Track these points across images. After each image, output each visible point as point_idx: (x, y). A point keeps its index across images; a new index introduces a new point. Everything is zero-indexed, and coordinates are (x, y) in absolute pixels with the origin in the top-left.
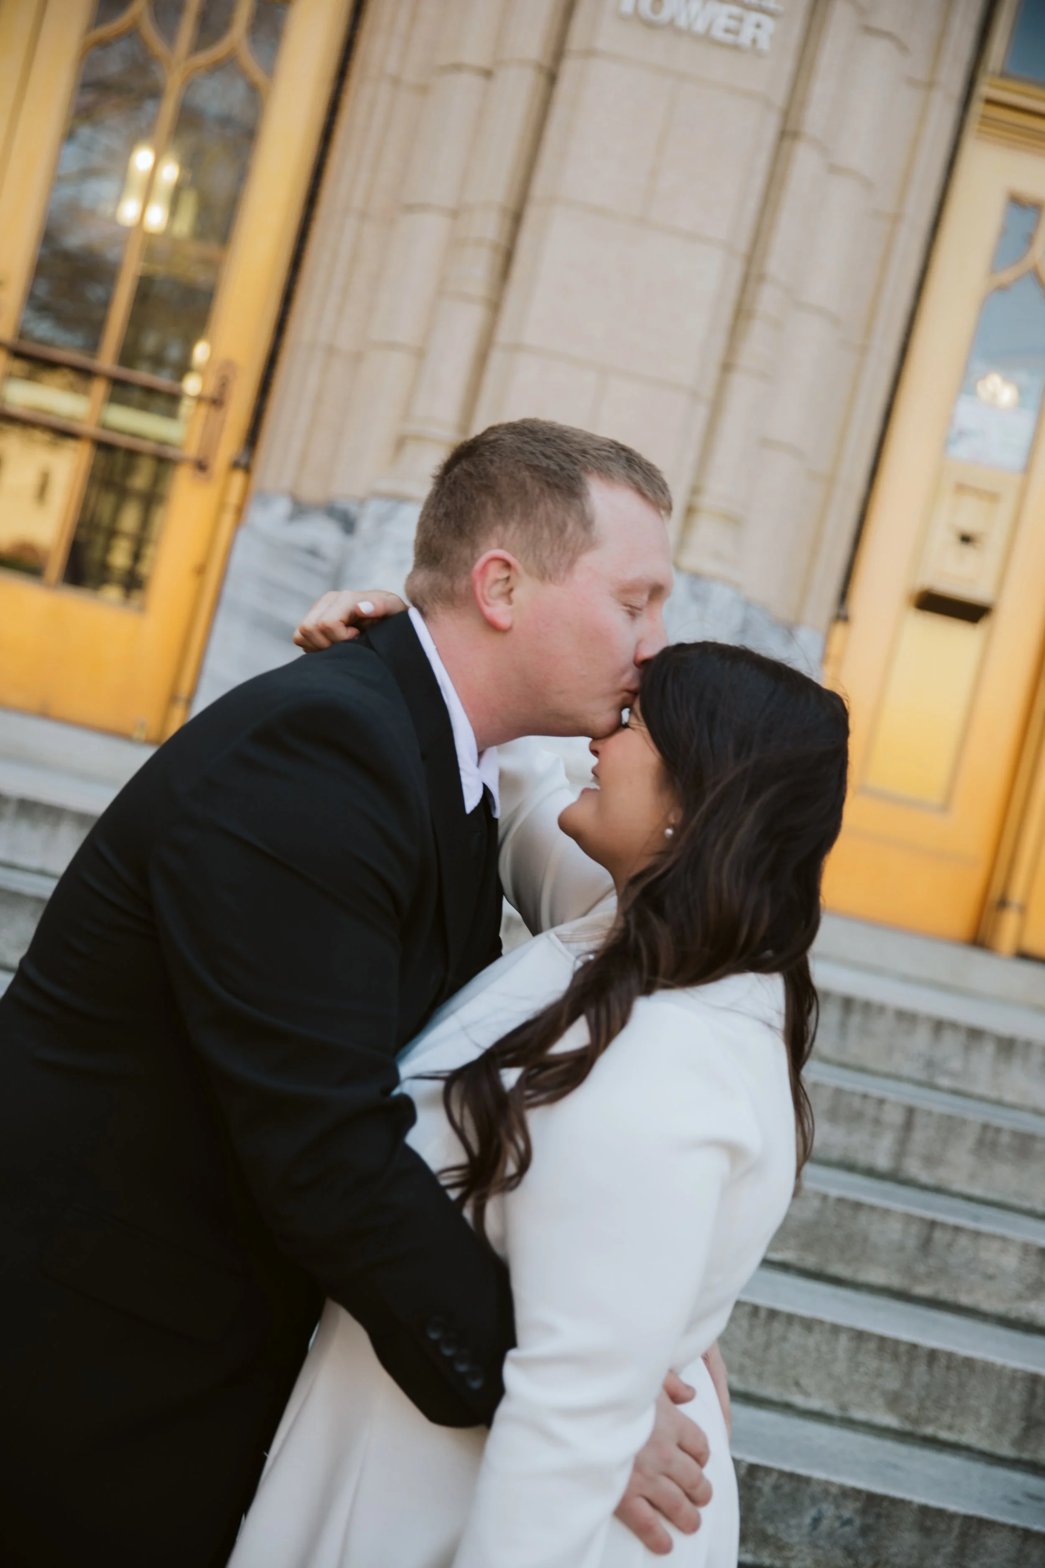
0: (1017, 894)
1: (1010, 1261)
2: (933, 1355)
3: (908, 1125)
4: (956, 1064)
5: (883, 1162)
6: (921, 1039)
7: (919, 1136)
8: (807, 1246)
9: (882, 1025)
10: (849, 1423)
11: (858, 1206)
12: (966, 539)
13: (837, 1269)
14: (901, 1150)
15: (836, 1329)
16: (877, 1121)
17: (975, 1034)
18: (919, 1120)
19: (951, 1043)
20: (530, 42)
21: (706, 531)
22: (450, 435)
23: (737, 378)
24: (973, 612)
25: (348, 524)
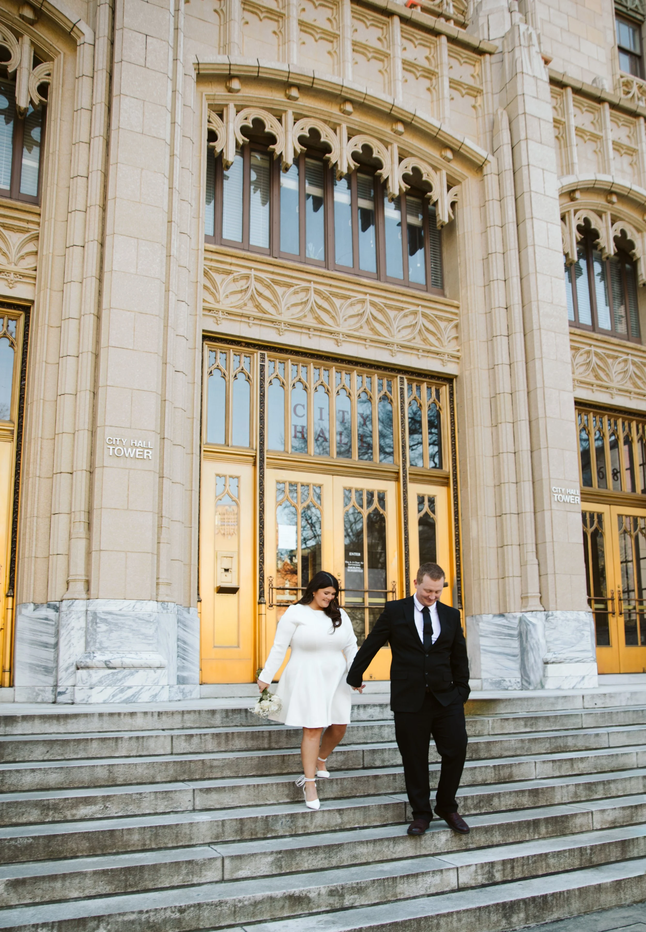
3: (270, 736)
5: (266, 746)
7: (273, 737)
8: (257, 770)
10: (280, 804)
12: (226, 570)
13: (266, 773)
14: (270, 743)
15: (272, 784)
16: (263, 737)
18: (272, 734)
20: (82, 463)
21: (163, 589)
22: (84, 578)
23: (161, 545)
24: (233, 591)
25: (57, 609)
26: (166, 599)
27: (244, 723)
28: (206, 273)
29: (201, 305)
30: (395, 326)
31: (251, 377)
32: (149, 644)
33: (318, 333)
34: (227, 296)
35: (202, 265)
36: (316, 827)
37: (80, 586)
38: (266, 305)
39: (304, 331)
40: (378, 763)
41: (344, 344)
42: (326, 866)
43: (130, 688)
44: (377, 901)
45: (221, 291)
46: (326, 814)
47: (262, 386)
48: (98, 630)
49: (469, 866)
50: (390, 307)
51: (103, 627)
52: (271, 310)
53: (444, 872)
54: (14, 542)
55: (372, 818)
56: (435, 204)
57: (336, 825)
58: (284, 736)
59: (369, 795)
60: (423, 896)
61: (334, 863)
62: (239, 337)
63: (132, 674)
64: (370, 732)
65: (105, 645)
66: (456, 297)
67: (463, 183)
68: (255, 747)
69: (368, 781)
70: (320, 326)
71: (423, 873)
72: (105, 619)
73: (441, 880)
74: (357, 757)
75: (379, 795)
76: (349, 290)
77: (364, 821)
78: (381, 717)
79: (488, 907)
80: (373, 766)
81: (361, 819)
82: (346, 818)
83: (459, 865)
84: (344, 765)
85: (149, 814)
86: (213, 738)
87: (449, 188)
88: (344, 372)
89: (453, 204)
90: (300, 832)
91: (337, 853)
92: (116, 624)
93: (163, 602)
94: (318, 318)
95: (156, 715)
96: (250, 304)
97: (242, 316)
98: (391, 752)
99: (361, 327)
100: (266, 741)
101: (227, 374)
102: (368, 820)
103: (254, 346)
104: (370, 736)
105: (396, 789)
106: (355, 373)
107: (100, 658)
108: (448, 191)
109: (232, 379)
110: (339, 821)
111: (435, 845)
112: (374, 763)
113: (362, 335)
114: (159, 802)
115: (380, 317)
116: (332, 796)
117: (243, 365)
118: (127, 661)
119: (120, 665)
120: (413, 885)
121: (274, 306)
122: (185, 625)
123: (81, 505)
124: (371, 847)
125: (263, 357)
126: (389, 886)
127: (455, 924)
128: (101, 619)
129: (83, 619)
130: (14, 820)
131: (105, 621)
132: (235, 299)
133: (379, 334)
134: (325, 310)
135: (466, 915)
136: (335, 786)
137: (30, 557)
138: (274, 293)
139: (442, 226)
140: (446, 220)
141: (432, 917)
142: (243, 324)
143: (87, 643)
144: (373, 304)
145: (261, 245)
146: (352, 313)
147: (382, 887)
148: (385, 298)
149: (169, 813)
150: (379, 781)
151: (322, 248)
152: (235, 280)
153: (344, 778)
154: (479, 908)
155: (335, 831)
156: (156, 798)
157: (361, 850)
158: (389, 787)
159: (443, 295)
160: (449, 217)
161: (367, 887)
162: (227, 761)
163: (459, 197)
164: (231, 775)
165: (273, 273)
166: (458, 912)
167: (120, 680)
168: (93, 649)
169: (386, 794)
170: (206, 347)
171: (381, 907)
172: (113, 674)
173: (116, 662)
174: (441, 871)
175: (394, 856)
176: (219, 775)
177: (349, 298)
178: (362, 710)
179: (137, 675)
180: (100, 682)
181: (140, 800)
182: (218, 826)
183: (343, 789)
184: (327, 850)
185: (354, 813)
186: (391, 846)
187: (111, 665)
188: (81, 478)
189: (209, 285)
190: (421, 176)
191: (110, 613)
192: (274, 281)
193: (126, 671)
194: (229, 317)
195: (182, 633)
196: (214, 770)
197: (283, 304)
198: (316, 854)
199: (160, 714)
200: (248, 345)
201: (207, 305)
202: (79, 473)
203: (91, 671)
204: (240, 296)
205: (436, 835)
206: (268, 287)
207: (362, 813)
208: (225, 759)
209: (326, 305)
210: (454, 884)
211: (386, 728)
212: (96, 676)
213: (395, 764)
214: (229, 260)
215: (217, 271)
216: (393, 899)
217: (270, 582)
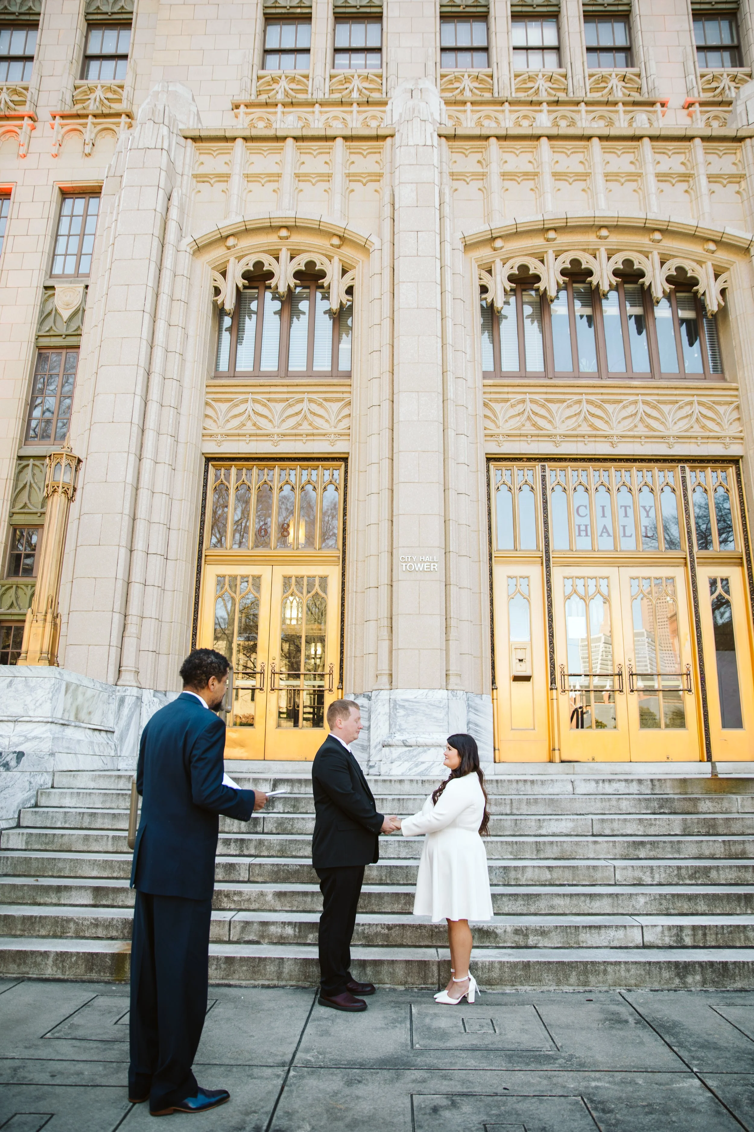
0: (557, 746)
1: (533, 824)
2: (516, 842)
3: (512, 803)
4: (523, 789)
5: (508, 812)
6: (514, 785)
7: (514, 804)
9: (505, 784)
10: (504, 859)
11: (501, 820)
12: (521, 661)
13: (499, 834)
14: (511, 809)
15: (497, 842)
17: (525, 781)
19: (521, 784)
20: (385, 580)
21: (452, 679)
22: (387, 672)
23: (451, 642)
24: (527, 679)
25: (369, 698)
26: (456, 687)
28: (485, 405)
29: (481, 433)
30: (670, 420)
31: (534, 487)
32: (440, 726)
33: (593, 439)
34: (506, 421)
35: (480, 398)
36: (527, 880)
37: (385, 679)
38: (541, 422)
39: (579, 439)
40: (607, 832)
41: (619, 444)
42: (525, 912)
43: (423, 763)
44: (560, 945)
45: (500, 417)
46: (536, 870)
47: (544, 494)
48: (398, 714)
49: (655, 926)
50: (664, 403)
51: (401, 712)
52: (548, 426)
53: (628, 928)
54: (342, 645)
55: (581, 877)
56: (704, 294)
57: (546, 881)
58: (525, 803)
59: (588, 859)
60: (606, 947)
61: (532, 911)
62: (520, 454)
63: (425, 751)
64: (608, 804)
65: (404, 727)
66: (735, 380)
67: (731, 268)
70: (594, 433)
71: (605, 926)
72: (404, 706)
73: (625, 935)
74: (586, 824)
75: (599, 859)
76: (621, 394)
77: (573, 880)
78: (627, 792)
79: (659, 963)
81: (571, 878)
82: (555, 875)
83: (644, 924)
84: (574, 831)
85: (394, 858)
87: (717, 276)
88: (623, 470)
89: (723, 292)
90: (513, 883)
91: (535, 901)
92: (412, 710)
93: (453, 690)
94: (592, 426)
95: (420, 782)
96: (528, 424)
97: (520, 435)
98: (620, 822)
99: (636, 426)
100: (508, 807)
101: (512, 487)
102: (577, 878)
103: (535, 459)
104: (608, 807)
105: (616, 855)
106: (634, 470)
107: (399, 737)
108: (716, 279)
109: (517, 491)
110: (549, 877)
111: (633, 906)
113: (636, 433)
114: (402, 849)
115: (654, 413)
116: (553, 856)
117: (526, 478)
118: (421, 740)
119: (415, 744)
120: (596, 936)
121: (550, 422)
122: (477, 710)
123: (384, 613)
124: (568, 900)
125: (543, 468)
126: (571, 933)
127: (623, 973)
128: (400, 705)
129: (387, 705)
130: (294, 854)
131: (403, 707)
132: (514, 423)
133: (654, 430)
134: (598, 417)
135: (634, 966)
136: (555, 847)
137: (351, 657)
138: (549, 410)
139: (712, 315)
140: (715, 309)
141: (599, 963)
142: (522, 443)
143: (390, 725)
144: (645, 402)
145: (538, 370)
146: (627, 415)
147: (565, 934)
148: (658, 395)
149: (409, 858)
150: (598, 846)
151: (595, 361)
152: (512, 406)
153: (564, 842)
154: (649, 963)
155: (545, 885)
156: (399, 846)
157: (558, 902)
158: (609, 853)
159: (724, 379)
160: (719, 305)
161: (549, 932)
163: (728, 283)
165: (546, 393)
166: (626, 963)
167: (415, 756)
168: (394, 730)
169: (605, 859)
170: (492, 467)
171: (562, 950)
172: (409, 751)
173: (411, 741)
174: (625, 927)
175: (591, 911)
177: (621, 401)
178: (607, 784)
179: (429, 752)
180: (399, 758)
181: (386, 846)
183: (562, 851)
184: (525, 898)
185: (563, 871)
186: (588, 901)
187: (407, 744)
188: (384, 590)
189: (489, 414)
190: (686, 272)
191: (407, 701)
192: (547, 400)
193: (420, 749)
194: (509, 439)
195: (473, 717)
197: (557, 419)
198: (516, 900)
199: (423, 782)
200: (529, 460)
201: (488, 432)
202: (382, 587)
203: (392, 749)
204: (518, 418)
205: (634, 897)
206: (543, 406)
207: (571, 872)
209: (598, 412)
210: (639, 941)
211: (624, 801)
212: (396, 752)
214: (506, 389)
215: (496, 401)
216: (575, 945)
217: (562, 670)
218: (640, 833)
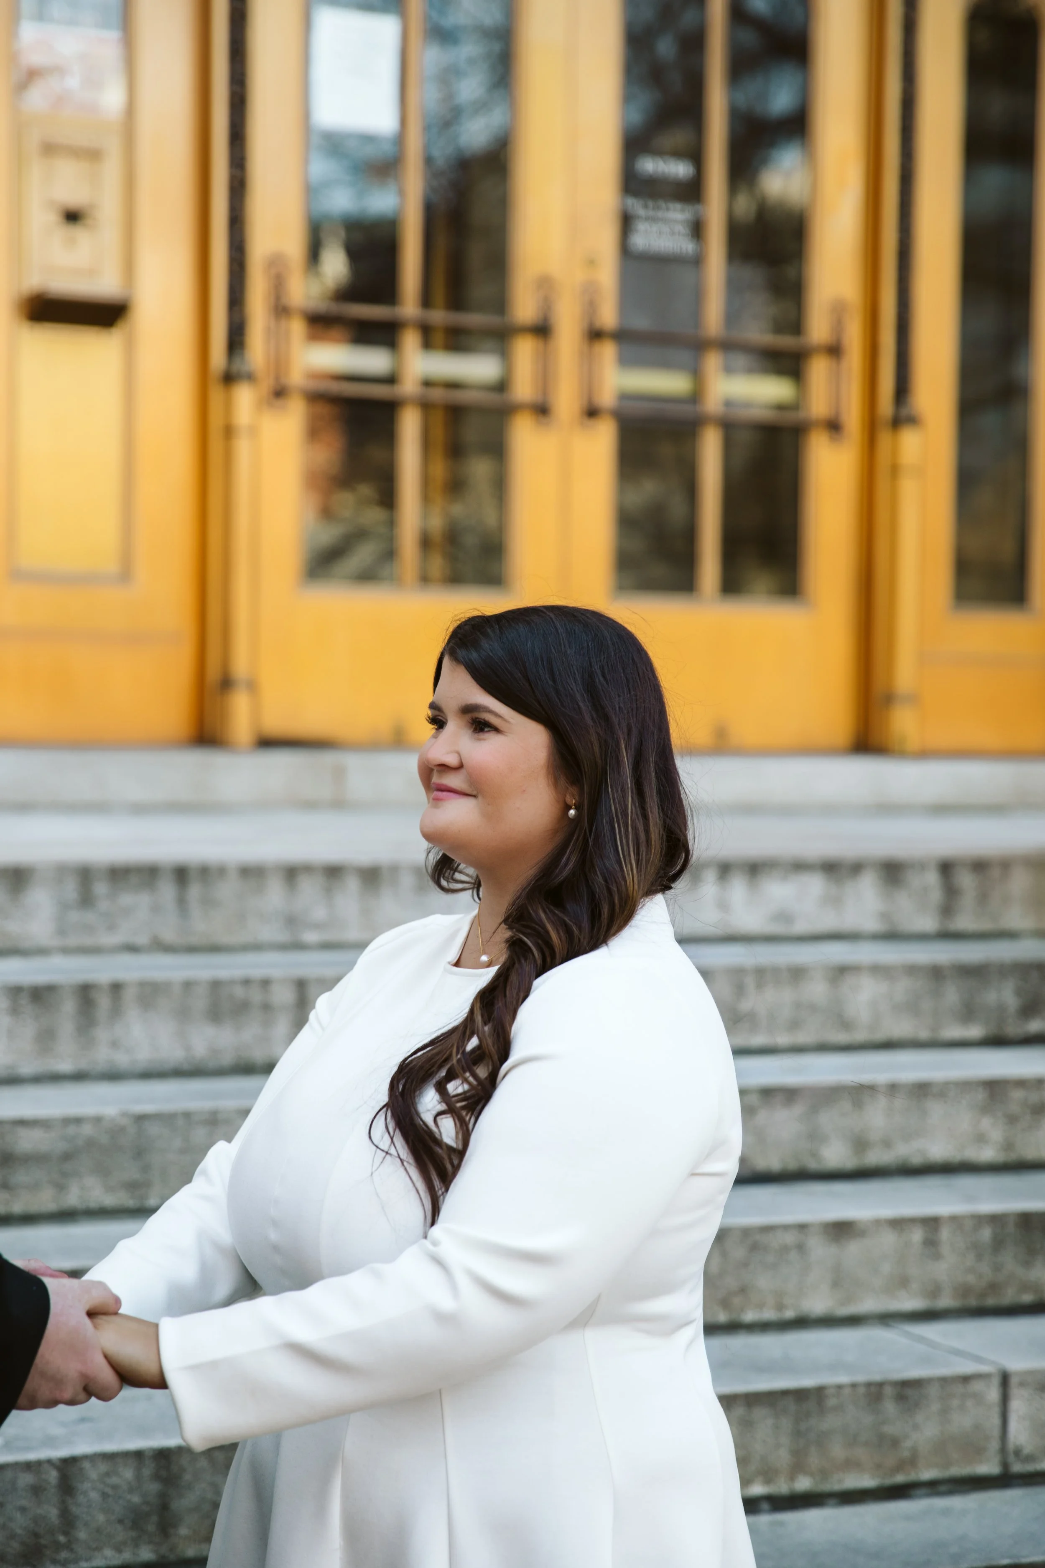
0: (241, 666)
4: (319, 913)
9: (228, 890)
12: (72, 217)
16: (267, 1007)
24: (104, 314)
27: (169, 935)
55: (838, 1451)
59: (802, 1323)
68: (227, 1060)
69: (801, 1248)
75: (854, 1321)
77: (797, 1468)
78: (828, 922)
80: (812, 1165)
81: (783, 1457)
86: (14, 1011)
102: (814, 1460)
105: (935, 1292)
112: (814, 1155)
150: (853, 1249)
158: (903, 1282)
162: (87, 1130)
164: (109, 1200)
169: (886, 1319)
176: (45, 1201)
182: (37, 1490)
196: (21, 1177)
207: (786, 1423)
208: (78, 1121)
213: (916, 1160)
217: (278, 285)
218: (988, 1154)
